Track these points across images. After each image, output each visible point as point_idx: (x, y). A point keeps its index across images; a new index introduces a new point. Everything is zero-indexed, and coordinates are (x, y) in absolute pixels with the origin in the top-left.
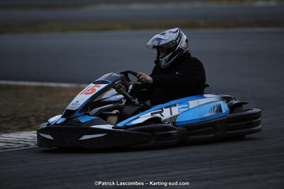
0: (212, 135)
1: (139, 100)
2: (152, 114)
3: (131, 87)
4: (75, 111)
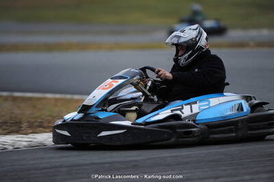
0: (234, 134)
1: (158, 97)
2: (172, 111)
3: (149, 84)
4: (91, 106)
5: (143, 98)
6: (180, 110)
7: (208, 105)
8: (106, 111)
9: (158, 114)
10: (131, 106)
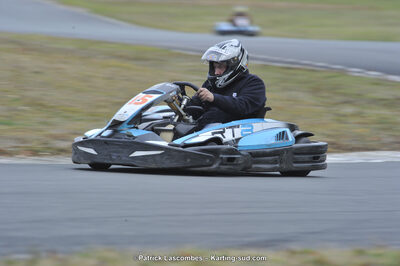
0: (278, 166)
2: (213, 134)
3: (185, 102)
4: (122, 122)
5: (177, 118)
6: (222, 133)
8: (138, 128)
9: (197, 136)
10: (165, 125)
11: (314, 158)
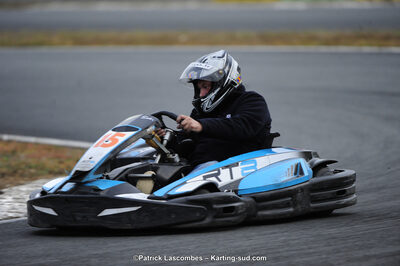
0: (291, 209)
1: (180, 156)
2: (205, 178)
3: (167, 137)
4: (87, 172)
5: (159, 157)
6: (216, 175)
7: (254, 167)
8: (108, 178)
9: (185, 183)
11: (339, 193)
